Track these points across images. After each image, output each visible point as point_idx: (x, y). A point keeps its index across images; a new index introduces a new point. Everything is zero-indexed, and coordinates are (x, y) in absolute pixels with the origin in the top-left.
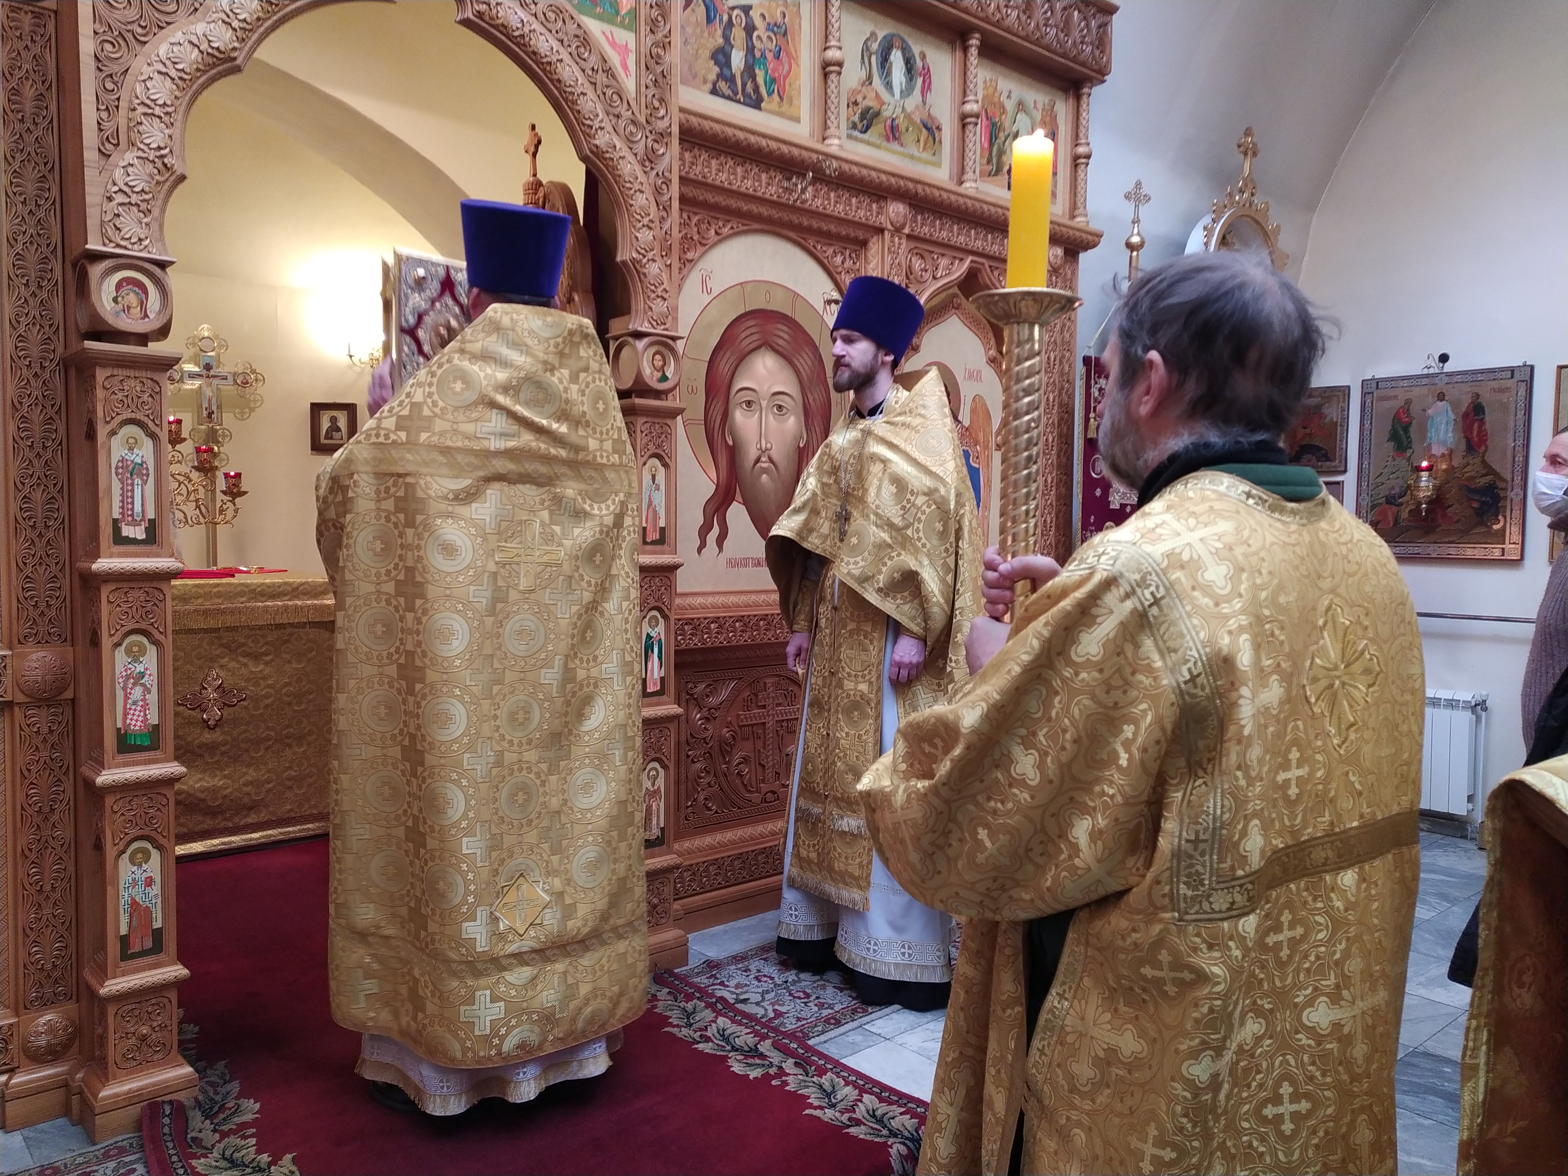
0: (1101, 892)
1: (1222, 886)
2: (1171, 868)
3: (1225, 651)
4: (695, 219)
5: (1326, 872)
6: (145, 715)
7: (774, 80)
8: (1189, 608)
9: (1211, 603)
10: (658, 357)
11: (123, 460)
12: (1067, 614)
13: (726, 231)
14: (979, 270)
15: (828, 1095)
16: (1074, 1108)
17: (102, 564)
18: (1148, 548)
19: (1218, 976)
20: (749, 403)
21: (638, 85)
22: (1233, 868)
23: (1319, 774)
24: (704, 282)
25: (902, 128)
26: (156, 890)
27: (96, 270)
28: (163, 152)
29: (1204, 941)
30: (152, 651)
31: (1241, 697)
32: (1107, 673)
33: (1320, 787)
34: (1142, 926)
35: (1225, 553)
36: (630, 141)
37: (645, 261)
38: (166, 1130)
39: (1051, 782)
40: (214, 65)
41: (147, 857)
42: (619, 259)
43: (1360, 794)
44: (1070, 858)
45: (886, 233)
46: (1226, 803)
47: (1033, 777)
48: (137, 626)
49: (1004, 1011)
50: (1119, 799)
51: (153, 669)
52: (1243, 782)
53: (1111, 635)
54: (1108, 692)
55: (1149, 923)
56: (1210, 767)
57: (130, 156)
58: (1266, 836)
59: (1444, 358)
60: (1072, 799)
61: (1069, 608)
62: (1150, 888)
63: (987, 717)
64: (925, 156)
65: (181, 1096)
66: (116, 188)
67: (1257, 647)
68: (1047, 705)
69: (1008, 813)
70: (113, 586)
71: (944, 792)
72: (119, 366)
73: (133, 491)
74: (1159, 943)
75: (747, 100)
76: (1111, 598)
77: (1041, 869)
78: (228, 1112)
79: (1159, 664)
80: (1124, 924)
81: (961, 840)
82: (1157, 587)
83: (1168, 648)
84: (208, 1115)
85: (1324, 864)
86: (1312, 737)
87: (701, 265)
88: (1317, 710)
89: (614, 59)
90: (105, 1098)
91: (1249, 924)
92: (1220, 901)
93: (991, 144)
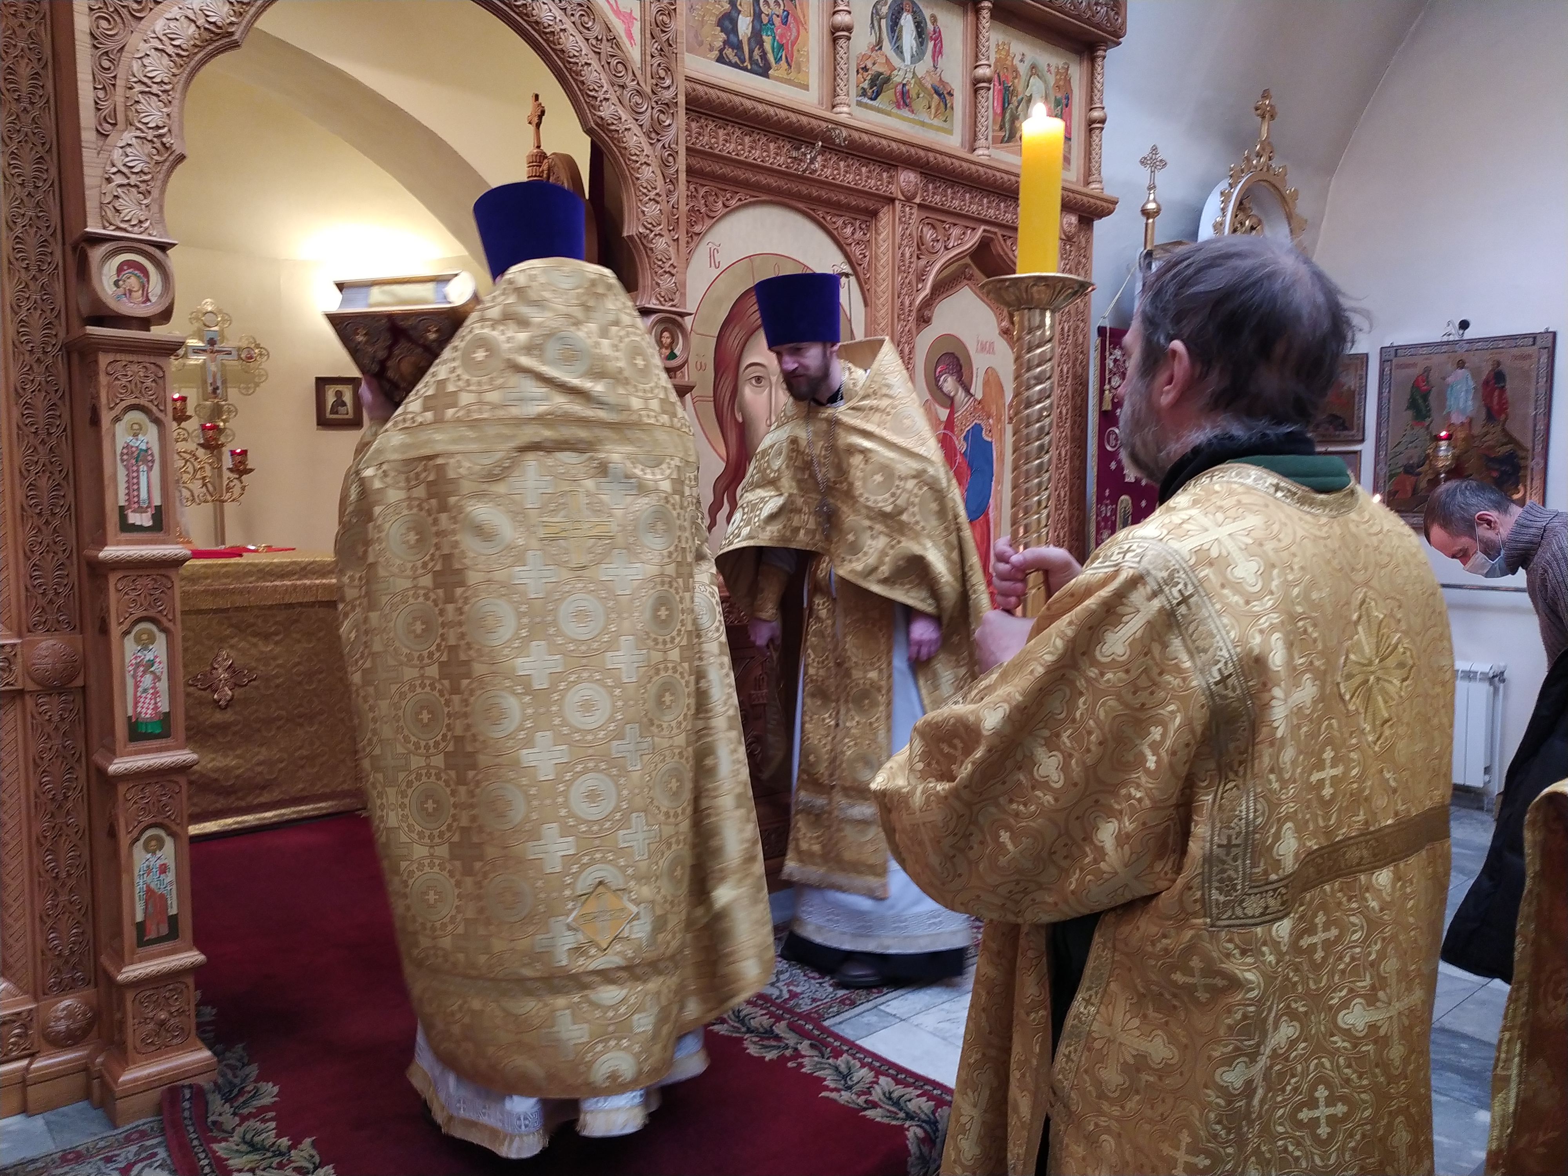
0: (1129, 897)
1: (1256, 890)
2: (1202, 873)
3: (1256, 651)
4: (702, 191)
5: (1360, 871)
6: (156, 703)
7: (781, 46)
8: (1218, 606)
9: (1241, 602)
10: (666, 334)
11: (128, 446)
12: (1092, 613)
13: (733, 203)
14: (992, 239)
15: (845, 1077)
16: (1101, 1113)
17: (109, 552)
18: (1175, 545)
19: (1251, 982)
20: (759, 379)
21: (643, 54)
22: (1266, 873)
23: (1354, 772)
24: (712, 256)
25: (913, 94)
26: (171, 876)
27: (96, 254)
28: (161, 131)
29: (1237, 947)
30: (161, 639)
31: (1273, 698)
32: (1134, 674)
33: (1355, 786)
34: (1173, 932)
35: (1256, 548)
36: (635, 112)
37: (652, 236)
38: (186, 1114)
39: (1075, 785)
40: (212, 41)
41: (161, 844)
42: (625, 234)
43: (1395, 791)
44: (1096, 861)
45: (897, 202)
46: (1259, 807)
47: (1057, 779)
48: (145, 614)
49: (1028, 1014)
50: (1147, 803)
51: (163, 657)
52: (1276, 786)
53: (1138, 635)
54: (1135, 693)
55: (1180, 929)
56: (1241, 769)
57: (128, 136)
58: (1300, 839)
59: (1464, 325)
60: (1097, 801)
61: (1093, 606)
62: (1181, 894)
63: (1009, 719)
64: (936, 122)
65: (201, 1081)
66: (114, 170)
67: (1290, 645)
68: (1071, 705)
69: (1032, 815)
70: (120, 574)
71: (965, 795)
72: (122, 351)
73: (138, 477)
74: (1191, 949)
75: (755, 67)
76: (1137, 597)
77: (1065, 873)
78: (246, 1096)
79: (1188, 664)
80: (1154, 930)
81: (982, 843)
82: (1186, 585)
83: (1197, 648)
84: (228, 1099)
85: (1359, 864)
86: (1347, 735)
87: (708, 238)
88: (1352, 707)
89: (619, 27)
90: (125, 1083)
91: (1283, 929)
92: (1253, 906)
93: (1004, 109)
